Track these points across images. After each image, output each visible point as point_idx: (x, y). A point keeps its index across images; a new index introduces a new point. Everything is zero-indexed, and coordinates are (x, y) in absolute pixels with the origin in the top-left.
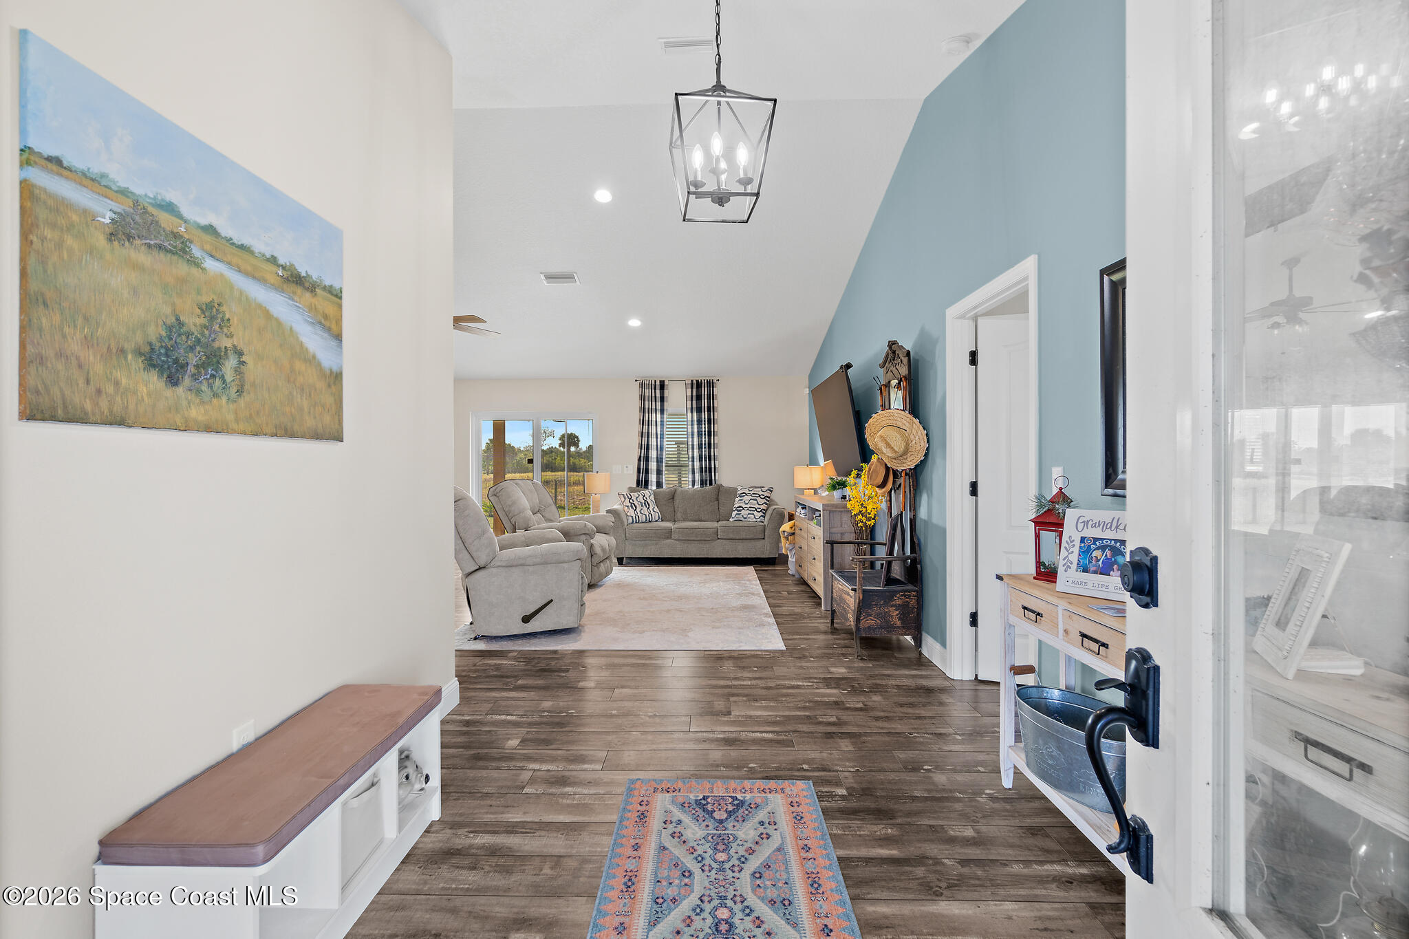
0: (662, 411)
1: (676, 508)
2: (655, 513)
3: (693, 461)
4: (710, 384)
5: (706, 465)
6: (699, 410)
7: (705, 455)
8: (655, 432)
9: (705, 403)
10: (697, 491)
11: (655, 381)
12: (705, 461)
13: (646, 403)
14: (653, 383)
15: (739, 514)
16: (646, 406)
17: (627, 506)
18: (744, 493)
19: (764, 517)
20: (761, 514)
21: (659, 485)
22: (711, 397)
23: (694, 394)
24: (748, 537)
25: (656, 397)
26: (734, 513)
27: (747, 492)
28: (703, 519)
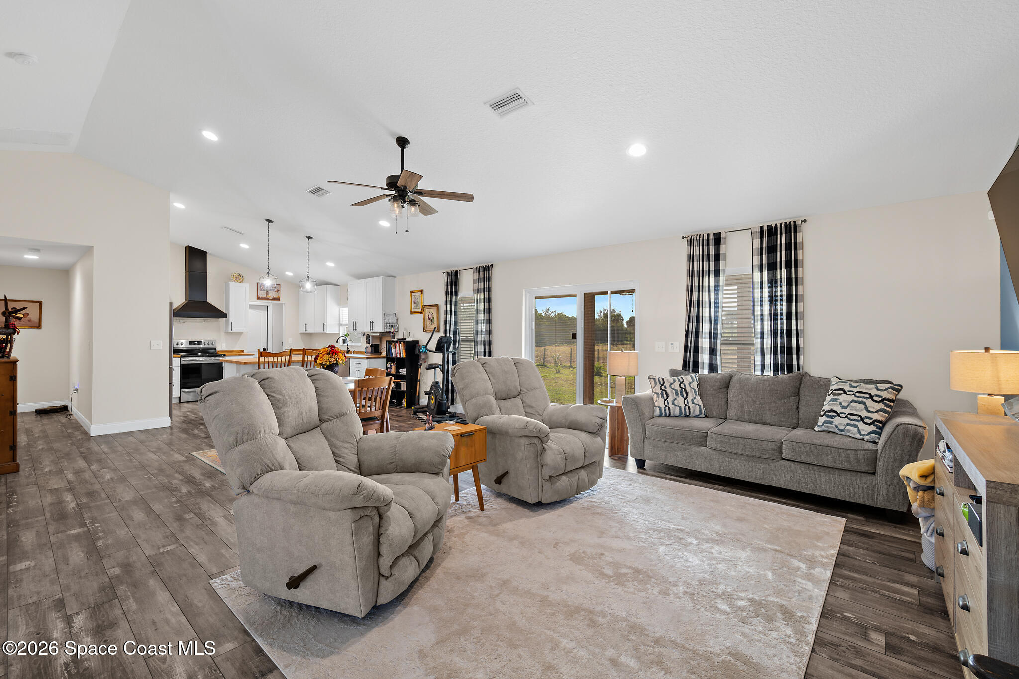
0: (717, 273)
1: (729, 401)
2: (696, 404)
3: (762, 338)
4: (791, 229)
5: (782, 343)
6: (772, 267)
7: (782, 329)
8: (707, 300)
9: (782, 255)
10: (769, 379)
11: (708, 235)
12: (782, 337)
13: (696, 264)
14: (706, 237)
15: (831, 423)
16: (695, 268)
17: (657, 394)
18: (840, 389)
19: (880, 434)
20: (872, 428)
21: (712, 367)
22: (792, 247)
23: (765, 245)
24: (838, 466)
25: (708, 255)
26: (822, 420)
27: (847, 388)
28: (769, 421)
